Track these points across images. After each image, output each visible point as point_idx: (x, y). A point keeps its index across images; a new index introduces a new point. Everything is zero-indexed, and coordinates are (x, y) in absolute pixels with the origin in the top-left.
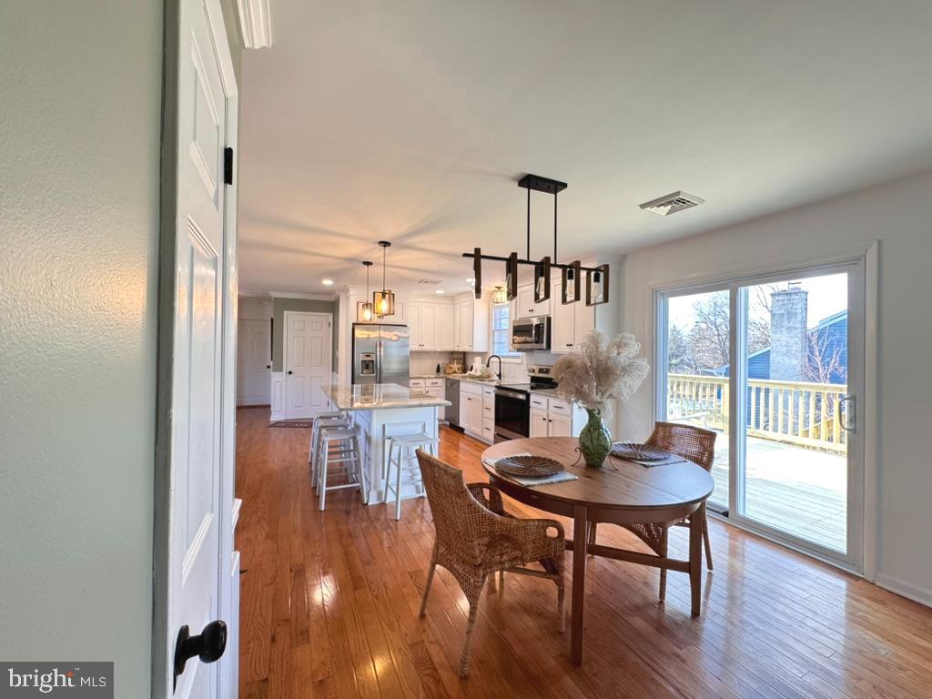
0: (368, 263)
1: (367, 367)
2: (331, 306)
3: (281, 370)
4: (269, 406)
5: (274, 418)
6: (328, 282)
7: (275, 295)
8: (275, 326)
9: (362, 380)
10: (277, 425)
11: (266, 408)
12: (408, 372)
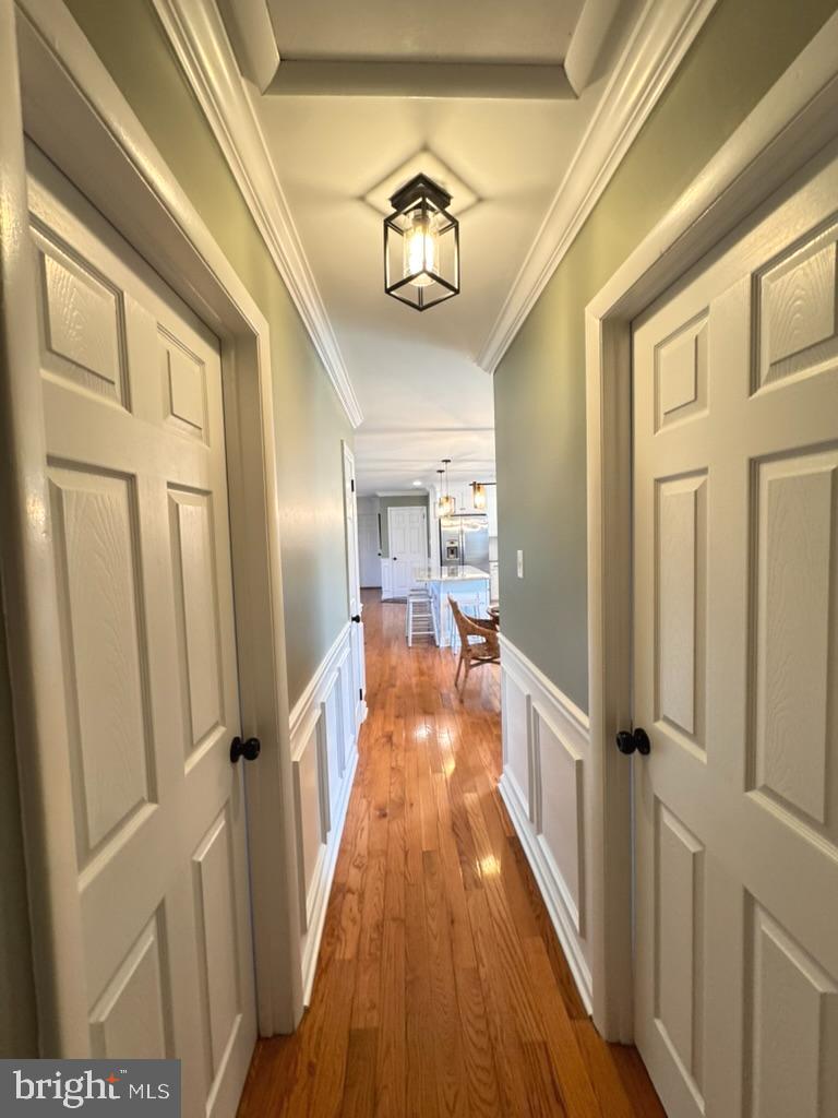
0: (441, 471)
1: (452, 553)
2: (424, 500)
3: (388, 557)
4: (380, 588)
5: (385, 596)
6: (417, 484)
7: (380, 494)
8: (381, 521)
9: (448, 563)
10: (386, 601)
11: (379, 589)
12: (488, 555)
